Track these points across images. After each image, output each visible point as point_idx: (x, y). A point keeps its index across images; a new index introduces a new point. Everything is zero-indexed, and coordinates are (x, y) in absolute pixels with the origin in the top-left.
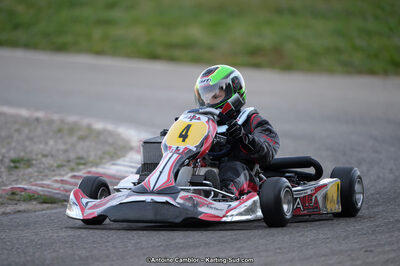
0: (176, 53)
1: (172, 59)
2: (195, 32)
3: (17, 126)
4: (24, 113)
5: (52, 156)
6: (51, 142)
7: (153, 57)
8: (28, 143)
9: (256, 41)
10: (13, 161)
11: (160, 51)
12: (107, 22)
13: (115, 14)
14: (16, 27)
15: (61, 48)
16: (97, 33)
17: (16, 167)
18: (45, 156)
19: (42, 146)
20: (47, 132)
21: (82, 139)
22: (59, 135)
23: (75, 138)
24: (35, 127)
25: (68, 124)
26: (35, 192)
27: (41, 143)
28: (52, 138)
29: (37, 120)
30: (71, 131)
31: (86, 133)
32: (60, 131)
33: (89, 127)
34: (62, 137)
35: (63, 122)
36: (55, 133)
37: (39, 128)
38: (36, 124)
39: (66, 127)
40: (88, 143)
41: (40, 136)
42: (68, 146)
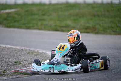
0: (64, 29)
1: (62, 31)
2: (69, 22)
3: (16, 52)
4: (18, 48)
5: (27, 61)
6: (26, 56)
7: (57, 30)
8: (19, 57)
9: (87, 25)
10: (15, 62)
11: (59, 28)
12: (43, 20)
13: (45, 17)
14: (15, 22)
15: (29, 28)
16: (39, 23)
17: (16, 64)
18: (25, 61)
19: (24, 58)
20: (25, 53)
21: (36, 55)
22: (29, 54)
23: (34, 55)
24: (22, 52)
25: (31, 50)
26: (22, 72)
27: (23, 57)
28: (27, 55)
29: (22, 50)
30: (32, 53)
31: (37, 53)
32: (29, 53)
33: (38, 51)
34: (30, 55)
35: (30, 50)
36: (27, 54)
37: (23, 52)
38: (22, 51)
39: (31, 52)
40: (37, 57)
41: (23, 54)
42: (32, 57)
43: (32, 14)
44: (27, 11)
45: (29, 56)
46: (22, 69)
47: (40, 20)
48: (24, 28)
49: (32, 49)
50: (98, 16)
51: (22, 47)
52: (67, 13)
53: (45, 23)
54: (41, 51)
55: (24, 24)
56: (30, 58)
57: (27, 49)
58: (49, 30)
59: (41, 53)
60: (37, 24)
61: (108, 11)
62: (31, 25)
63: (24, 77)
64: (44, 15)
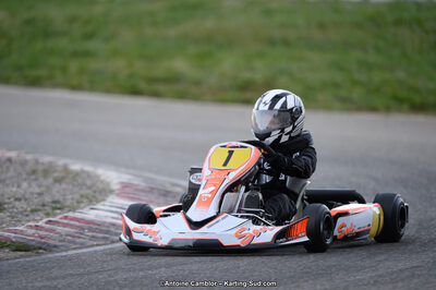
0: (161, 88)
1: (156, 95)
2: (180, 65)
5: (26, 200)
6: (25, 185)
7: (135, 92)
9: (247, 75)
11: (143, 85)
12: (87, 54)
13: (92, 45)
15: (34, 83)
16: (74, 66)
18: (18, 199)
19: (14, 189)
20: (20, 174)
21: (58, 181)
22: (33, 177)
23: (50, 180)
24: (8, 168)
25: (43, 164)
26: (7, 238)
27: (13, 186)
28: (25, 180)
29: (9, 160)
30: (46, 173)
31: (62, 174)
32: (34, 172)
33: (65, 168)
34: (36, 180)
35: (37, 162)
36: (28, 174)
37: (12, 169)
38: (8, 164)
39: (41, 168)
40: (64, 186)
41: (12, 178)
42: (43, 189)
43: (47, 34)
44: (29, 22)
45: (34, 184)
46: (9, 231)
47: (76, 54)
48: (16, 83)
49: (46, 159)
50: (286, 43)
51: (10, 150)
52: (172, 32)
53: (93, 65)
54: (76, 167)
55: (19, 68)
56: (37, 190)
57: (29, 157)
58: (108, 91)
59: (77, 174)
60: (64, 70)
61: (322, 26)
62: (43, 72)
63: (16, 258)
64: (89, 36)
